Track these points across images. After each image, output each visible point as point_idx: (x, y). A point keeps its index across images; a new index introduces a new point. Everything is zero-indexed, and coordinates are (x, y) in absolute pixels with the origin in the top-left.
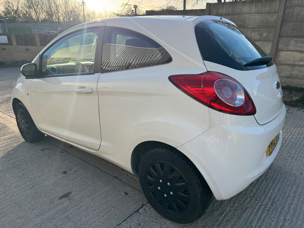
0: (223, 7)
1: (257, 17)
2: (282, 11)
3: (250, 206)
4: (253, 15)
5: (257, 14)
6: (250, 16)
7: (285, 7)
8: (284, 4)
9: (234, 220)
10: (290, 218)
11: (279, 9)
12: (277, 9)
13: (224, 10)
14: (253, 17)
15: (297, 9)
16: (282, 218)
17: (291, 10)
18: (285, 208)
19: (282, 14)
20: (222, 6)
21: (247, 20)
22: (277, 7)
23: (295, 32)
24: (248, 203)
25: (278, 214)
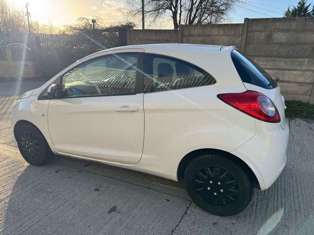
0: (195, 28)
1: (225, 39)
2: (246, 35)
3: (270, 196)
4: (221, 36)
5: (224, 36)
6: (219, 38)
7: (247, 31)
8: (247, 29)
9: (264, 207)
10: (302, 200)
11: (242, 33)
12: (241, 33)
13: (196, 32)
14: (221, 38)
15: (257, 34)
16: (297, 201)
17: (252, 34)
18: (295, 194)
19: (245, 37)
20: (193, 27)
21: (216, 41)
22: (241, 30)
23: (257, 52)
24: (268, 194)
25: (292, 199)
